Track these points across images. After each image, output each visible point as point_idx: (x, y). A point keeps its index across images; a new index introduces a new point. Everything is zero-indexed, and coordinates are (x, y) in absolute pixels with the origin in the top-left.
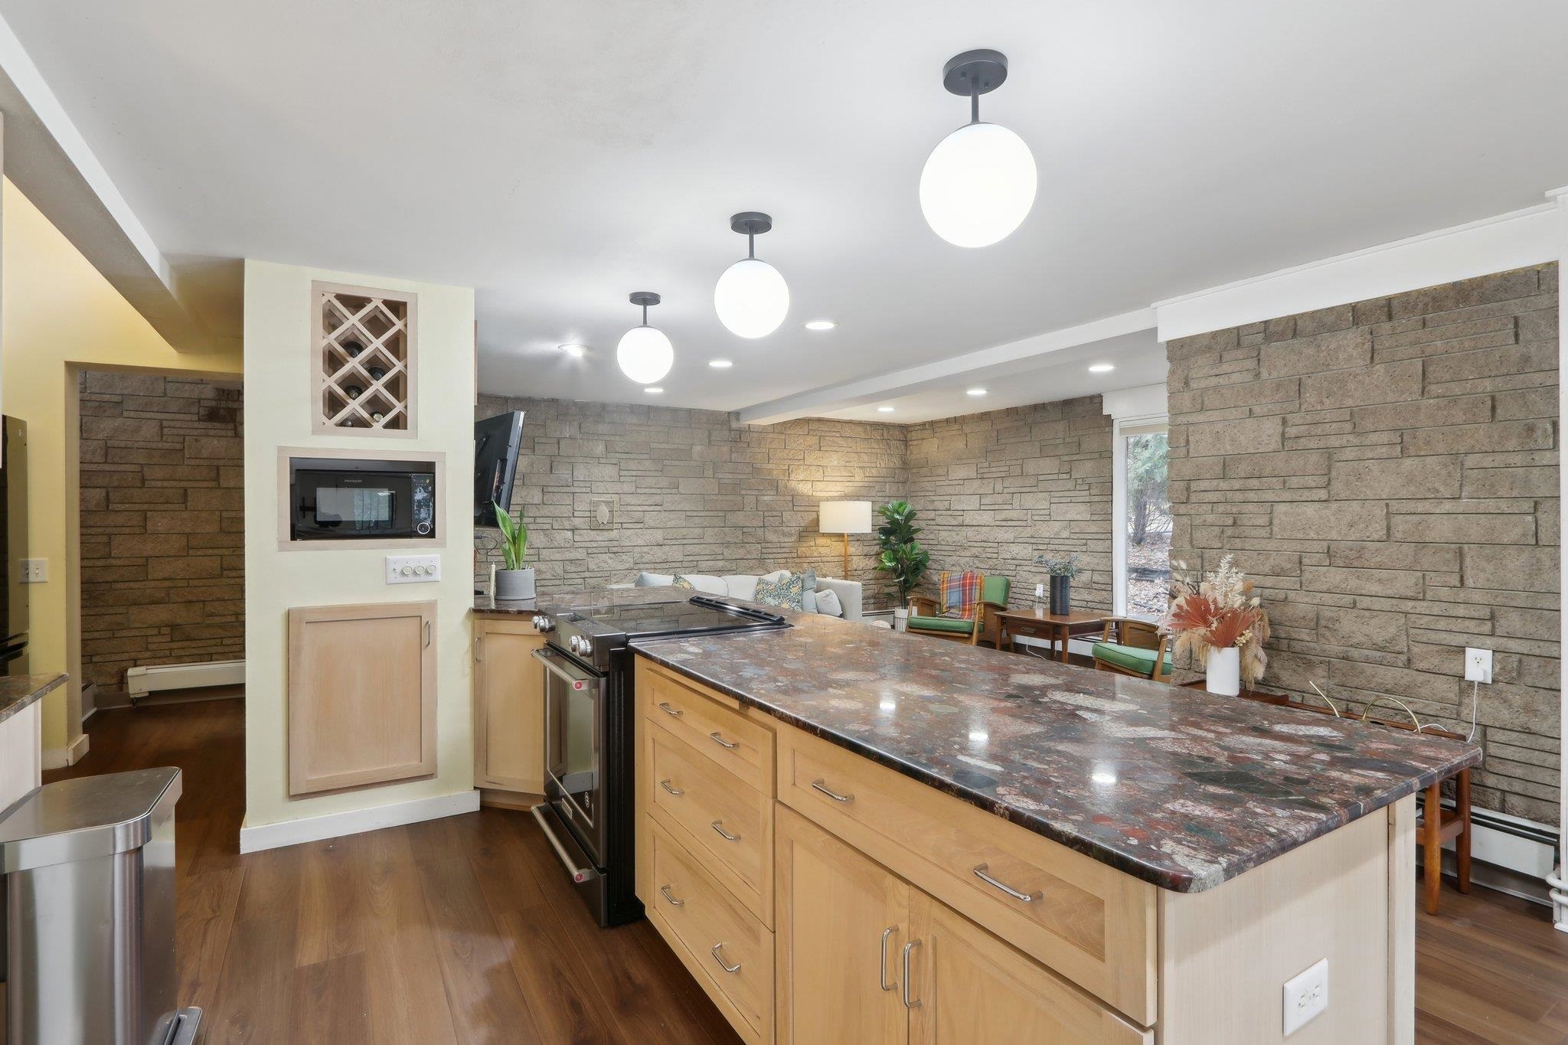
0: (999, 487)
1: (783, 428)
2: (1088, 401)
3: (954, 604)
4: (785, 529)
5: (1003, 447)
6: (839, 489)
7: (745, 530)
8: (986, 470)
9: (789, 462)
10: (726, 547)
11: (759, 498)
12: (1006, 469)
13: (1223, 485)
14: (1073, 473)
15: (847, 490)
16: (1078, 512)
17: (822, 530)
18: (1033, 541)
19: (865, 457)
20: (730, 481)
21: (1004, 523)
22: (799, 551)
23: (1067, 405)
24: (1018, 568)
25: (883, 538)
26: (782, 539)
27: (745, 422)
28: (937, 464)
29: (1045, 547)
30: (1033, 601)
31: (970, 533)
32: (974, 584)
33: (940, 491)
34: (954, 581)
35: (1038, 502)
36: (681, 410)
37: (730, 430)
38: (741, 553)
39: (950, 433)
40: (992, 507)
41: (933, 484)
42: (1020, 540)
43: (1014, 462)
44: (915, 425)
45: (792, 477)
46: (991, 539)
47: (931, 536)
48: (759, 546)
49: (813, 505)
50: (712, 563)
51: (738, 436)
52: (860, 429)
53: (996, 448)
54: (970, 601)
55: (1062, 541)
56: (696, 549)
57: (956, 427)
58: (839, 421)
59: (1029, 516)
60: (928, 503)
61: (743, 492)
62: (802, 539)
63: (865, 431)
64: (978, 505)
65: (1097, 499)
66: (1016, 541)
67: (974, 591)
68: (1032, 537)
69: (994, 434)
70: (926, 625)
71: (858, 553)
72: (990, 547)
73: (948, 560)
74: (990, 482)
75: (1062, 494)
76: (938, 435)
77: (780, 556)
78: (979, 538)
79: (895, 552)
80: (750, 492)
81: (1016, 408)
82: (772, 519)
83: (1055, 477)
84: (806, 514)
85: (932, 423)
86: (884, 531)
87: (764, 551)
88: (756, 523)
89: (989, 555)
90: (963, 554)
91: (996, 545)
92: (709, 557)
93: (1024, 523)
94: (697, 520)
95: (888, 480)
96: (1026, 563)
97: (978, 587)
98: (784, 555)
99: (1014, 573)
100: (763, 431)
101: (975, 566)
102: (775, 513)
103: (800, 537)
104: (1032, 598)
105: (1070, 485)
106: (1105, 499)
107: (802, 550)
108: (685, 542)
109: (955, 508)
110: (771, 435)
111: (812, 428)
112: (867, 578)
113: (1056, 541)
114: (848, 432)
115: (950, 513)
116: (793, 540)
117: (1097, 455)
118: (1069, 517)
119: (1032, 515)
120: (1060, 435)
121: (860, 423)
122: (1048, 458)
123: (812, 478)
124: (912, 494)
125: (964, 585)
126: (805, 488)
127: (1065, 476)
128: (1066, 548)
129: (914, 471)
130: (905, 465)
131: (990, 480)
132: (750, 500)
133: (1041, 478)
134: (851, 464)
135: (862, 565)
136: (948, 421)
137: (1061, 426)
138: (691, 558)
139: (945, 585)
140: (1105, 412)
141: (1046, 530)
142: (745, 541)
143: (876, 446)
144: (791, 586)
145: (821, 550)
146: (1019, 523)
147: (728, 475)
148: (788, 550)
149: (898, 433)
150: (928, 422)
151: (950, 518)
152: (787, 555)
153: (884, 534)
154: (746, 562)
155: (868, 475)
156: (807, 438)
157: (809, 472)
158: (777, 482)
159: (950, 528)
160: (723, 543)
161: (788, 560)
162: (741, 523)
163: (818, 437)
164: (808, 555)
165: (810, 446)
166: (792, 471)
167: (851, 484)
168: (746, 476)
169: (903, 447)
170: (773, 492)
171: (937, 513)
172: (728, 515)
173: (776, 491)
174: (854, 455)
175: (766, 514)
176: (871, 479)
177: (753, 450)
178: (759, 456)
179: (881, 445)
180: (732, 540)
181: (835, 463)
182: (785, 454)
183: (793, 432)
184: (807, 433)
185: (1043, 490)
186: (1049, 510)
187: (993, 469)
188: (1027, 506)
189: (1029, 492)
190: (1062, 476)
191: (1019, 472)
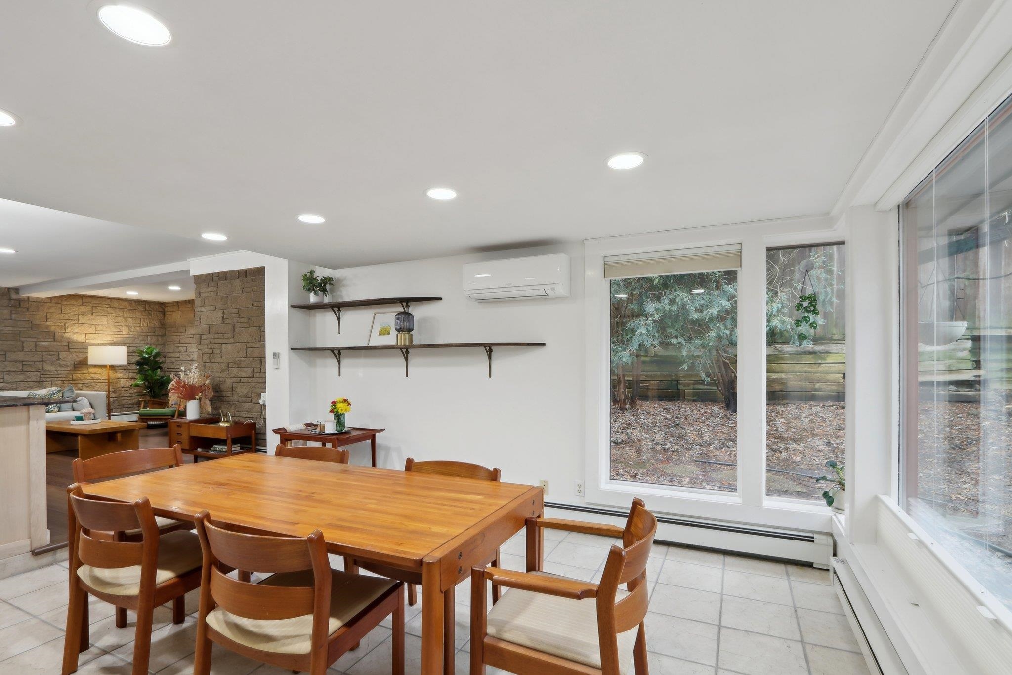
1: (61, 301)
4: (62, 363)
6: (109, 339)
7: (24, 363)
9: (65, 321)
10: (7, 374)
11: (38, 343)
13: (209, 336)
15: (113, 340)
17: (90, 362)
19: (131, 320)
20: (10, 332)
22: (74, 376)
25: (138, 367)
26: (59, 369)
27: (24, 295)
33: (182, 341)
37: (10, 299)
38: (21, 377)
41: (178, 337)
44: (169, 303)
45: (68, 330)
48: (37, 374)
49: (84, 348)
51: (18, 304)
52: (126, 303)
58: (110, 298)
61: (23, 339)
62: (75, 369)
63: (130, 305)
76: (180, 309)
77: (57, 379)
79: (146, 375)
80: (28, 339)
82: (50, 356)
84: (80, 354)
85: (178, 302)
87: (42, 377)
88: (34, 359)
95: (149, 334)
98: (61, 379)
100: (41, 302)
102: (52, 353)
103: (74, 367)
107: (77, 375)
110: (48, 304)
111: (85, 301)
112: (133, 392)
114: (116, 304)
115: (187, 353)
116: (69, 370)
121: (127, 300)
123: (85, 332)
124: (168, 343)
126: (79, 338)
129: (169, 329)
130: (163, 326)
132: (29, 345)
134: (119, 324)
136: (186, 301)
142: (25, 370)
143: (139, 314)
144: (52, 396)
145: (93, 375)
147: (8, 329)
148: (64, 376)
149: (157, 307)
150: (176, 302)
151: (187, 357)
152: (64, 379)
153: (139, 365)
154: (26, 383)
155: (133, 330)
156: (81, 307)
157: (83, 328)
158: (55, 333)
159: (187, 362)
160: (4, 372)
161: (64, 382)
162: (20, 359)
163: (90, 307)
164: (82, 379)
165: (84, 312)
166: (68, 327)
167: (119, 336)
168: (26, 329)
169: (161, 315)
170: (50, 340)
171: (181, 353)
172: (9, 354)
173: (53, 339)
174: (121, 319)
175: (44, 353)
176: (136, 333)
177: (31, 313)
178: (37, 317)
179: (144, 314)
180: (12, 370)
181: (105, 323)
182: (62, 316)
183: (68, 303)
184: (81, 304)
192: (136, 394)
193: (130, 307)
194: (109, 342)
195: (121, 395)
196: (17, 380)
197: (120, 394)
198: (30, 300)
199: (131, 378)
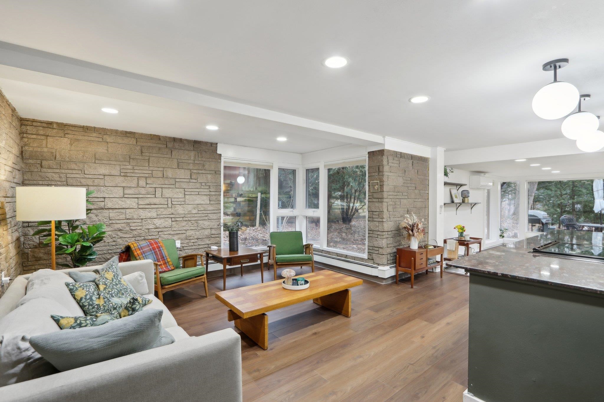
0: (142, 183)
2: (210, 145)
5: (147, 158)
8: (129, 171)
12: (150, 172)
14: (199, 179)
16: (205, 200)
18: (172, 216)
21: (147, 206)
23: (196, 144)
24: (160, 233)
28: (67, 159)
29: (181, 219)
31: (112, 214)
32: (160, 246)
34: (144, 247)
35: (176, 194)
39: (86, 138)
40: (136, 196)
42: (162, 216)
43: (156, 169)
46: (135, 217)
53: (140, 157)
55: (193, 215)
57: (95, 135)
59: (170, 202)
64: (122, 195)
65: (213, 193)
66: (158, 217)
68: (172, 214)
69: (138, 148)
72: (135, 222)
74: (134, 179)
75: (192, 190)
76: (68, 136)
78: (123, 216)
83: (188, 180)
89: (132, 228)
91: (139, 221)
93: (165, 206)
96: (167, 229)
97: (164, 248)
99: (157, 237)
105: (198, 185)
106: (218, 193)
113: (189, 216)
117: (213, 172)
118: (197, 202)
119: (172, 201)
120: (192, 158)
122: (183, 170)
127: (194, 181)
128: (195, 219)
131: (134, 178)
133: (177, 180)
137: (192, 154)
139: (139, 252)
140: (219, 152)
141: (180, 210)
146: (161, 206)
185: (180, 188)
186: (184, 199)
187: (137, 171)
188: (167, 196)
189: (169, 188)
190: (192, 181)
191: (161, 175)
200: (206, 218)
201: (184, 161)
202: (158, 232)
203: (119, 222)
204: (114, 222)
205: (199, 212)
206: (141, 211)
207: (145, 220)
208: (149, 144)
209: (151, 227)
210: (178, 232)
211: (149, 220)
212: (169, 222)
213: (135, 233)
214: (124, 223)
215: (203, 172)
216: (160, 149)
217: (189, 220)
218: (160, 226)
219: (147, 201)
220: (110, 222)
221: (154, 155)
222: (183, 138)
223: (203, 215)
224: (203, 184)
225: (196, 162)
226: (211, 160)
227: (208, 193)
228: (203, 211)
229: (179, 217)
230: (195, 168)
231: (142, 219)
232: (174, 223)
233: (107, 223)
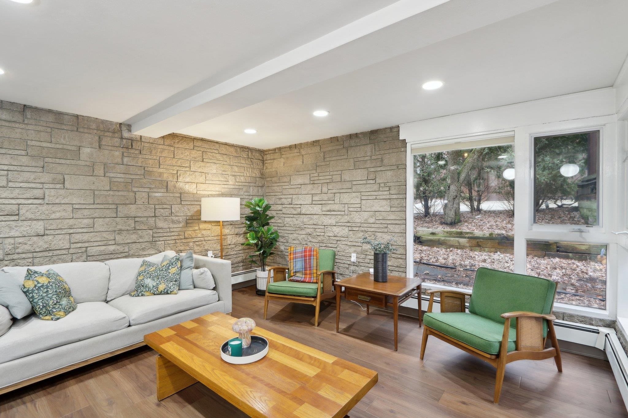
0: (325, 189)
1: (172, 142)
2: (389, 130)
3: (298, 270)
4: (174, 218)
5: (328, 163)
6: (217, 189)
7: (137, 219)
8: (316, 178)
9: (178, 168)
10: (119, 233)
11: (151, 194)
12: (330, 177)
14: (377, 179)
15: (223, 190)
16: (382, 206)
17: (203, 218)
18: (349, 224)
19: (236, 169)
20: (122, 180)
21: (328, 213)
22: (186, 234)
23: (374, 134)
24: (339, 242)
25: (249, 223)
26: (171, 225)
27: (137, 133)
28: (283, 175)
29: (357, 229)
30: (349, 264)
31: (305, 219)
32: (312, 255)
33: (285, 192)
34: (298, 253)
35: (352, 199)
36: (67, 114)
37: (122, 138)
38: (134, 237)
39: (292, 155)
40: (321, 202)
41: (280, 187)
42: (340, 224)
43: (335, 173)
44: (269, 150)
45: (180, 179)
46: (320, 223)
47: (280, 221)
48: (151, 232)
49: (197, 200)
50: (103, 248)
51: (130, 144)
52: (232, 149)
53: (323, 164)
54: (310, 267)
55: (370, 225)
56: (86, 237)
57: (296, 151)
58: (217, 143)
59: (346, 208)
60: (277, 200)
61: (135, 189)
62: (189, 225)
63: (236, 151)
64: (311, 201)
65: (395, 197)
66: (337, 225)
67: (312, 260)
68: (349, 222)
69: (322, 155)
70: (281, 291)
71: (231, 233)
72: (319, 228)
73: (291, 236)
74: (319, 186)
75: (369, 194)
76: (283, 156)
77: (170, 238)
78: (311, 222)
79: (256, 232)
80: (141, 189)
81: (337, 137)
82: (162, 210)
83: (364, 182)
84: (191, 207)
85: (280, 149)
86: (249, 218)
87: (155, 235)
88: (146, 214)
89: (318, 234)
90: (301, 233)
91: (323, 227)
92: (100, 243)
93: (343, 213)
94: (86, 212)
95: (252, 184)
96: (344, 239)
97: (315, 257)
98: (173, 238)
99: (336, 246)
100: (153, 142)
101: (309, 241)
102: (165, 206)
103: (187, 223)
104: (349, 263)
105: (376, 187)
106: (401, 196)
107: (189, 232)
108: (72, 231)
109: (295, 203)
110: (161, 147)
111: (197, 145)
112: (238, 249)
113: (365, 225)
114: (223, 150)
115: (292, 206)
116: (181, 226)
117: (395, 167)
118: (374, 209)
119: (348, 208)
120: (368, 154)
121: (232, 146)
122: (359, 170)
123: (196, 181)
124: (267, 194)
125: (305, 256)
126: (190, 188)
127: (372, 182)
128: (373, 230)
129: (268, 179)
130: (263, 176)
131: (319, 184)
132: (142, 196)
133: (354, 183)
134: (226, 173)
135: (234, 241)
136: (290, 147)
137: (368, 148)
138: (79, 245)
139: (292, 256)
140: (401, 138)
141: (357, 218)
142: (138, 228)
143: (243, 162)
144: (170, 267)
145: (204, 232)
146: (339, 213)
147: (119, 175)
148: (176, 234)
149: (258, 155)
150: (278, 148)
151: (292, 210)
152: (176, 237)
153: (249, 221)
154: (138, 245)
155: (238, 180)
156: (194, 152)
157: (194, 176)
158: (167, 182)
159: (292, 216)
160: (115, 231)
161: (177, 241)
162: (133, 214)
163: (201, 152)
164: (193, 236)
165: (195, 158)
166: (180, 175)
167: (226, 186)
168: (138, 177)
169: (261, 164)
170: (163, 190)
171: (283, 206)
172: (120, 208)
173: (166, 190)
174: (228, 167)
175: (157, 207)
176: (240, 184)
177: (144, 156)
178: (150, 161)
179: (247, 162)
180: (123, 228)
181: (214, 171)
182: (174, 162)
183: (181, 146)
184: (192, 148)
185: (356, 191)
186: (360, 205)
187: (321, 178)
188: (345, 201)
189: (346, 192)
190: (369, 182)
191: (339, 179)
192: (241, 252)
193: (235, 154)
194: (217, 193)
195: (228, 254)
196: (129, 241)
197: (227, 252)
198: (143, 140)
199: (237, 234)
200: (386, 230)
201: (360, 159)
202: (337, 241)
203: (310, 227)
204: (306, 226)
205: (377, 222)
206: (324, 217)
207: (327, 227)
208: (330, 148)
209: (331, 235)
210: (354, 244)
211: (329, 226)
212: (345, 231)
213: (319, 238)
214: (313, 228)
215: (382, 168)
216: (338, 150)
217: (365, 231)
218: (339, 235)
219: (328, 207)
220: (305, 226)
221: (334, 158)
222: (358, 131)
223: (381, 226)
224: (382, 185)
225: (373, 157)
226: (391, 151)
227: (388, 197)
228: (381, 221)
229: (355, 226)
230: (373, 166)
231: (325, 226)
232: (351, 232)
233: (303, 227)
